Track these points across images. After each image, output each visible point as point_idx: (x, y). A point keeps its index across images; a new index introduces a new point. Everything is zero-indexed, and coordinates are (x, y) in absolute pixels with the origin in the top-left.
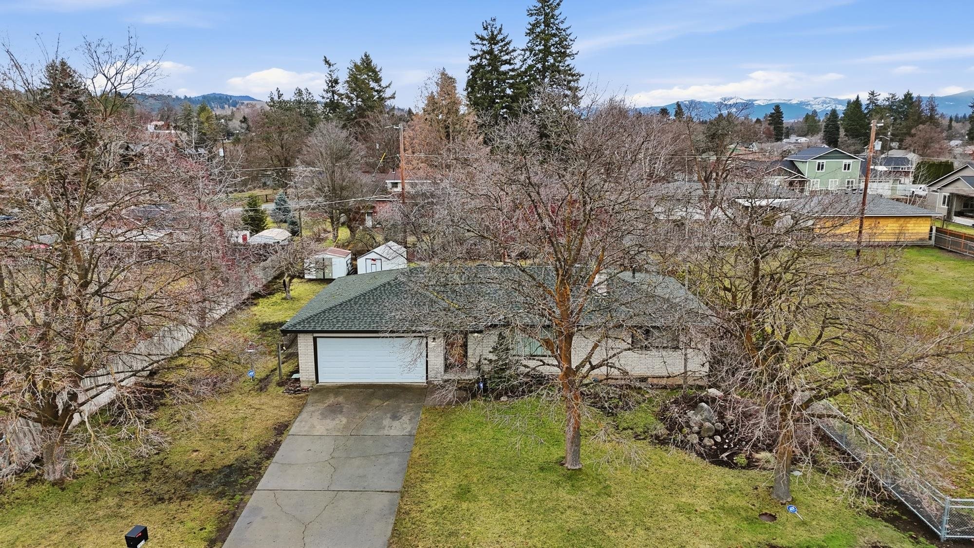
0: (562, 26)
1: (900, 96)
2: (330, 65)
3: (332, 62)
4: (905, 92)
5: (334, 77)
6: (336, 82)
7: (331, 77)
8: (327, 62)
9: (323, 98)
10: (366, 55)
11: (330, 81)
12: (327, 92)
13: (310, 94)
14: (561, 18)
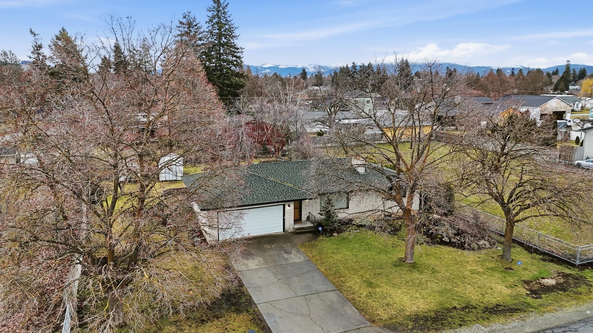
0: (229, 19)
1: (366, 64)
2: (35, 35)
3: (36, 32)
4: (368, 63)
5: (39, 43)
6: (40, 47)
7: (36, 44)
8: (32, 32)
9: (30, 58)
10: (63, 29)
11: (36, 46)
12: (33, 53)
13: (13, 54)
14: (228, 14)
